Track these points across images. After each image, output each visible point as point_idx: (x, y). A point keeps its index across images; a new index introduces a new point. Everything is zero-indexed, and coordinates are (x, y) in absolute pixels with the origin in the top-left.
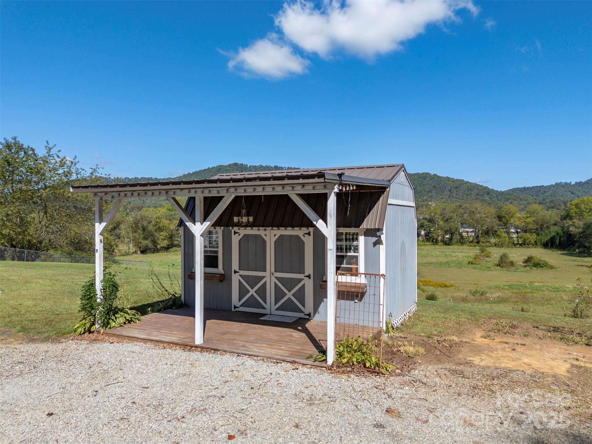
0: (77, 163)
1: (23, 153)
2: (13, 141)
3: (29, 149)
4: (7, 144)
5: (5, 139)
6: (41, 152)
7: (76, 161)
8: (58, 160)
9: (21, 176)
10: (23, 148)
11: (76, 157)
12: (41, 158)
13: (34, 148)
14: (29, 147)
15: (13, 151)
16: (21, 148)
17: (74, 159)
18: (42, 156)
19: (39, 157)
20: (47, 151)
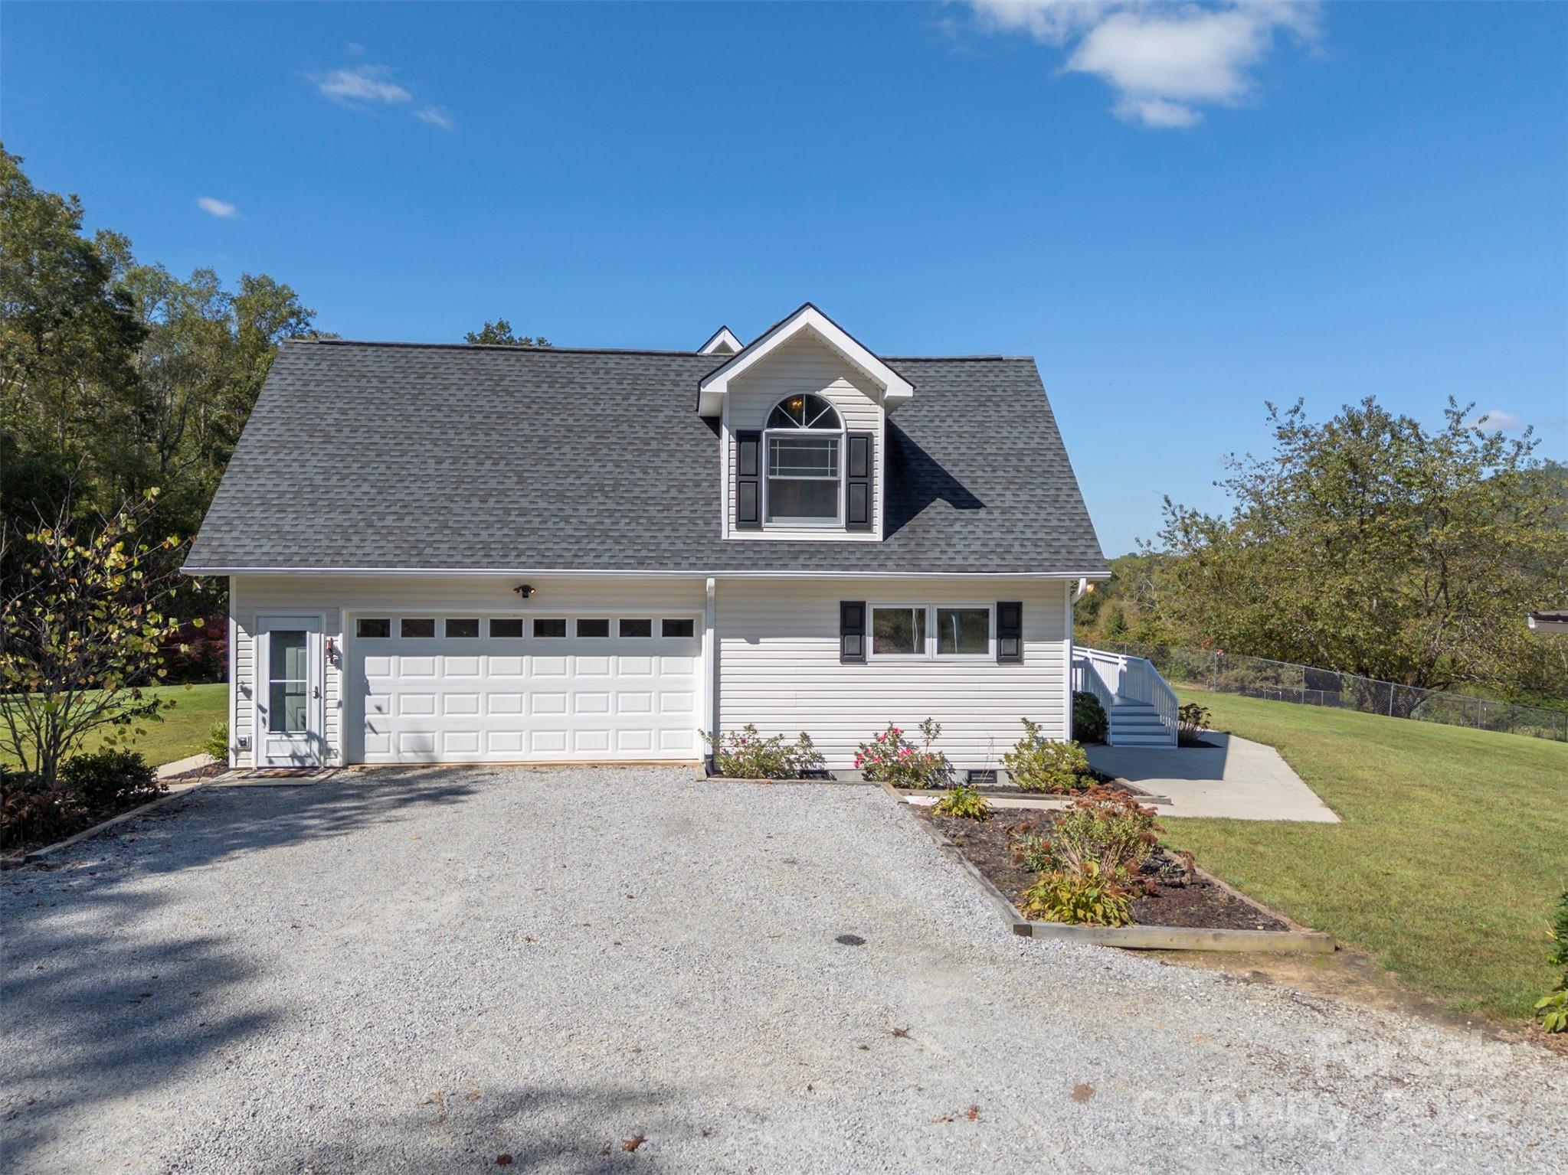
0: (1535, 444)
1: (1388, 436)
2: (1364, 410)
3: (1405, 425)
4: (1351, 418)
5: (1344, 407)
6: (1434, 427)
7: (1532, 439)
8: (1479, 443)
9: (1384, 495)
10: (1390, 423)
11: (1531, 428)
12: (1435, 442)
13: (1417, 421)
14: (1403, 419)
15: (1364, 433)
16: (1383, 423)
17: (1525, 436)
18: (1438, 436)
19: (1431, 440)
20: (1449, 422)
